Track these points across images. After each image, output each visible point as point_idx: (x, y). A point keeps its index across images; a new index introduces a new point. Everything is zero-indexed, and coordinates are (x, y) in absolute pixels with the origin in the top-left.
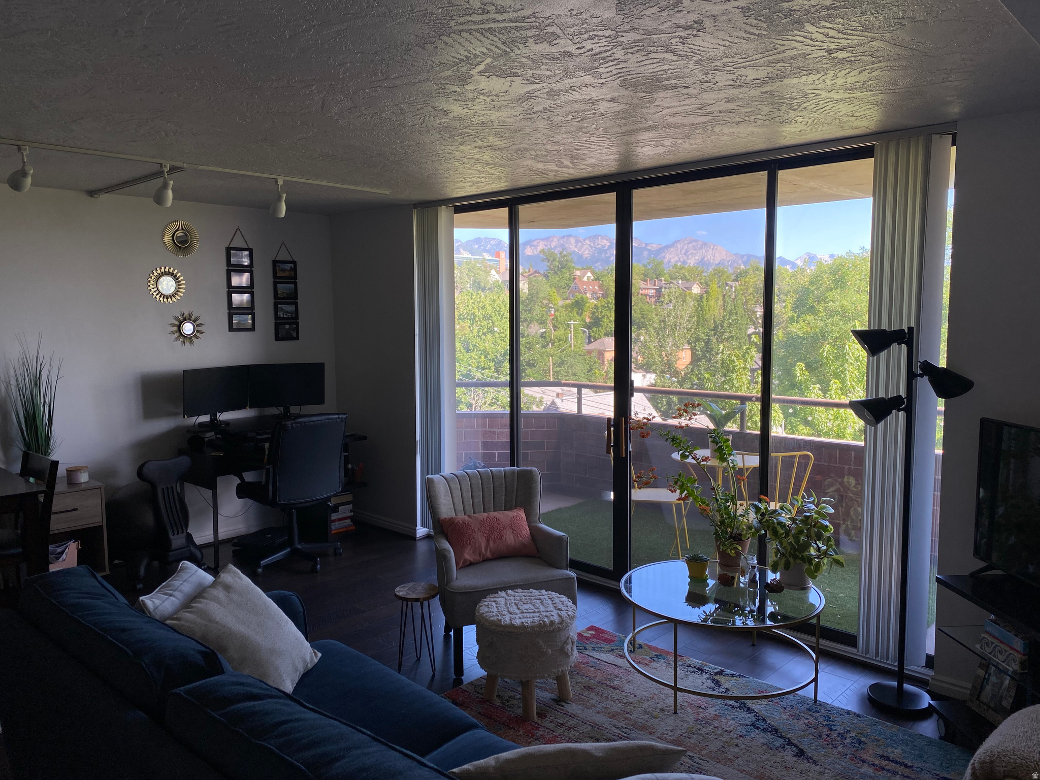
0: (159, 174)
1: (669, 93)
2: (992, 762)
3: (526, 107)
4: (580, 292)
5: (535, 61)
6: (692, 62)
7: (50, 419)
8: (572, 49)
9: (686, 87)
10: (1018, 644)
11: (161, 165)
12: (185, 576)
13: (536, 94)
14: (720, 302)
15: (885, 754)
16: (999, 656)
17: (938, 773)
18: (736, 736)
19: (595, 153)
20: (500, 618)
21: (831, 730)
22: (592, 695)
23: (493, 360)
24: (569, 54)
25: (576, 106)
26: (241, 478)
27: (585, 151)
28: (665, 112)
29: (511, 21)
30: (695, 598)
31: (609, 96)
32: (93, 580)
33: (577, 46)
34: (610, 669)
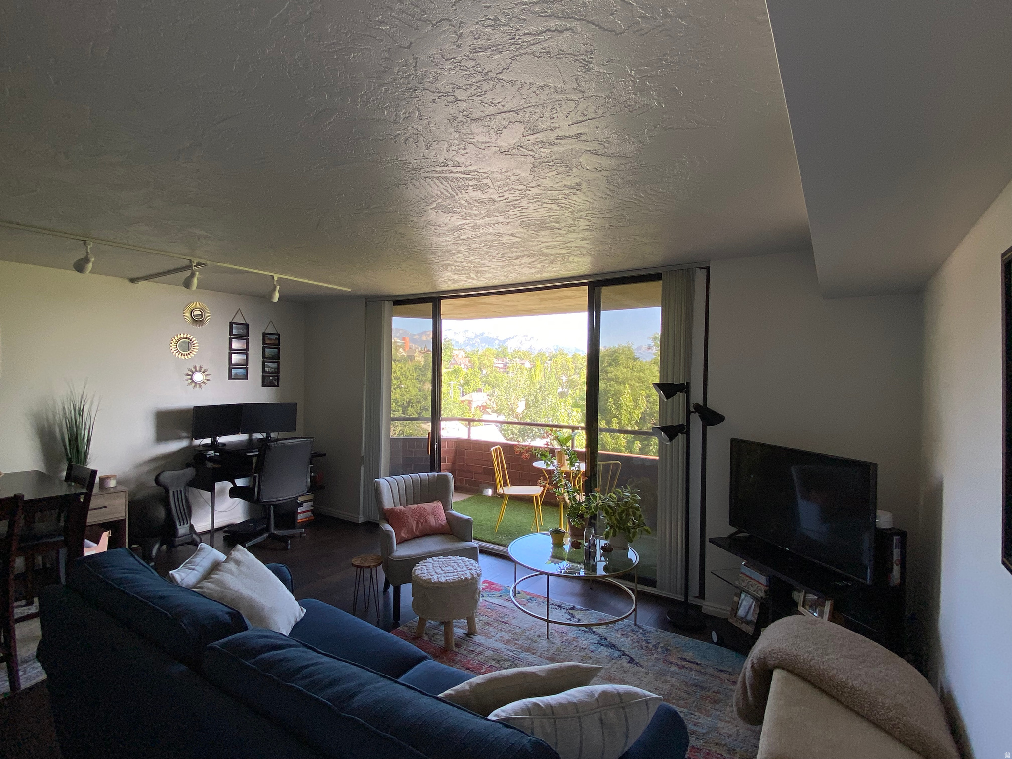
0: (189, 267)
1: (547, 232)
2: (765, 658)
3: (457, 235)
4: (457, 364)
5: (469, 203)
6: (567, 212)
7: (89, 440)
8: (495, 197)
9: (559, 229)
10: (763, 579)
11: (190, 261)
12: (202, 554)
13: (465, 227)
14: (542, 373)
15: (684, 657)
16: (751, 588)
17: (716, 667)
18: (589, 652)
19: (492, 270)
20: (430, 577)
21: (648, 643)
22: (491, 629)
23: (401, 406)
24: (493, 201)
25: (489, 237)
26: (234, 483)
27: (487, 269)
28: (543, 245)
29: (461, 173)
30: (557, 557)
31: (510, 232)
32: (132, 559)
33: (499, 195)
34: (500, 609)
